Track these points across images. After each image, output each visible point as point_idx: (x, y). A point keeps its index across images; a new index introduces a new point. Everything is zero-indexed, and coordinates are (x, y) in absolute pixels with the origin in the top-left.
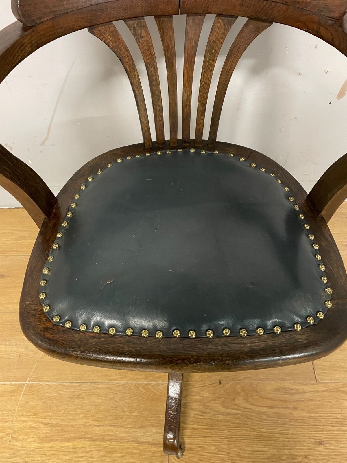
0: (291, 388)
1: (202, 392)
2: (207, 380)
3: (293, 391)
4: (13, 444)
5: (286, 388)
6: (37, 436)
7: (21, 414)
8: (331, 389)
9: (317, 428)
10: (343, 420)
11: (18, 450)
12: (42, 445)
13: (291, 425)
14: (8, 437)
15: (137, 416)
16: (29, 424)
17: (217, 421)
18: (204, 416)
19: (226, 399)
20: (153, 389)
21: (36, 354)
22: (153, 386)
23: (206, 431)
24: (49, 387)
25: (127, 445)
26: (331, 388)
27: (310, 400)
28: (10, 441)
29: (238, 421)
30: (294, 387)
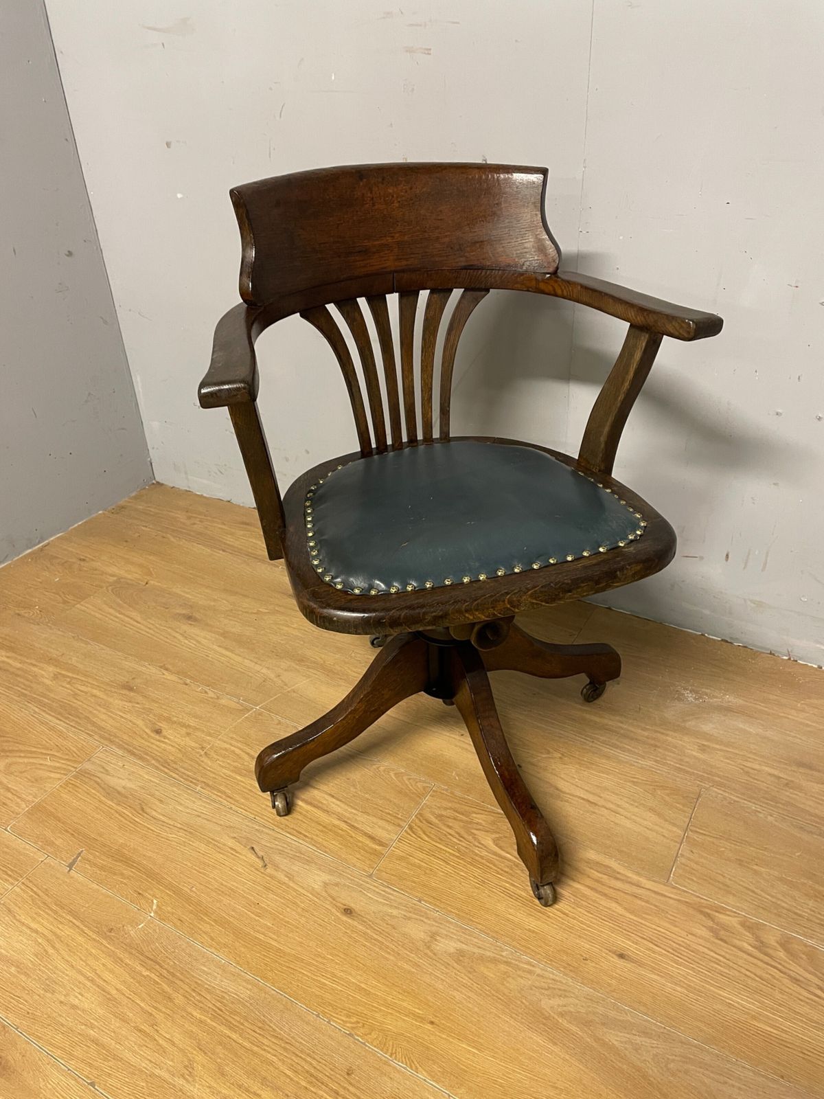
0: (619, 871)
1: (475, 815)
2: (491, 805)
3: (618, 876)
4: (202, 759)
5: (610, 867)
6: (236, 764)
7: (231, 735)
8: (687, 902)
9: (629, 936)
10: (682, 948)
11: (205, 768)
12: (233, 775)
13: (588, 912)
14: (201, 751)
15: (368, 799)
16: (233, 748)
17: (477, 855)
18: (461, 841)
19: (506, 837)
20: (407, 782)
21: (286, 685)
22: (410, 779)
23: (452, 857)
24: (279, 723)
25: (337, 822)
26: (687, 900)
27: (641, 899)
28: (201, 756)
29: (507, 869)
30: (621, 871)
